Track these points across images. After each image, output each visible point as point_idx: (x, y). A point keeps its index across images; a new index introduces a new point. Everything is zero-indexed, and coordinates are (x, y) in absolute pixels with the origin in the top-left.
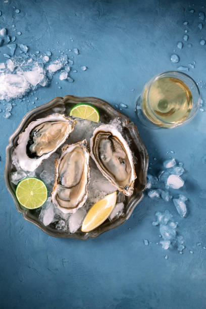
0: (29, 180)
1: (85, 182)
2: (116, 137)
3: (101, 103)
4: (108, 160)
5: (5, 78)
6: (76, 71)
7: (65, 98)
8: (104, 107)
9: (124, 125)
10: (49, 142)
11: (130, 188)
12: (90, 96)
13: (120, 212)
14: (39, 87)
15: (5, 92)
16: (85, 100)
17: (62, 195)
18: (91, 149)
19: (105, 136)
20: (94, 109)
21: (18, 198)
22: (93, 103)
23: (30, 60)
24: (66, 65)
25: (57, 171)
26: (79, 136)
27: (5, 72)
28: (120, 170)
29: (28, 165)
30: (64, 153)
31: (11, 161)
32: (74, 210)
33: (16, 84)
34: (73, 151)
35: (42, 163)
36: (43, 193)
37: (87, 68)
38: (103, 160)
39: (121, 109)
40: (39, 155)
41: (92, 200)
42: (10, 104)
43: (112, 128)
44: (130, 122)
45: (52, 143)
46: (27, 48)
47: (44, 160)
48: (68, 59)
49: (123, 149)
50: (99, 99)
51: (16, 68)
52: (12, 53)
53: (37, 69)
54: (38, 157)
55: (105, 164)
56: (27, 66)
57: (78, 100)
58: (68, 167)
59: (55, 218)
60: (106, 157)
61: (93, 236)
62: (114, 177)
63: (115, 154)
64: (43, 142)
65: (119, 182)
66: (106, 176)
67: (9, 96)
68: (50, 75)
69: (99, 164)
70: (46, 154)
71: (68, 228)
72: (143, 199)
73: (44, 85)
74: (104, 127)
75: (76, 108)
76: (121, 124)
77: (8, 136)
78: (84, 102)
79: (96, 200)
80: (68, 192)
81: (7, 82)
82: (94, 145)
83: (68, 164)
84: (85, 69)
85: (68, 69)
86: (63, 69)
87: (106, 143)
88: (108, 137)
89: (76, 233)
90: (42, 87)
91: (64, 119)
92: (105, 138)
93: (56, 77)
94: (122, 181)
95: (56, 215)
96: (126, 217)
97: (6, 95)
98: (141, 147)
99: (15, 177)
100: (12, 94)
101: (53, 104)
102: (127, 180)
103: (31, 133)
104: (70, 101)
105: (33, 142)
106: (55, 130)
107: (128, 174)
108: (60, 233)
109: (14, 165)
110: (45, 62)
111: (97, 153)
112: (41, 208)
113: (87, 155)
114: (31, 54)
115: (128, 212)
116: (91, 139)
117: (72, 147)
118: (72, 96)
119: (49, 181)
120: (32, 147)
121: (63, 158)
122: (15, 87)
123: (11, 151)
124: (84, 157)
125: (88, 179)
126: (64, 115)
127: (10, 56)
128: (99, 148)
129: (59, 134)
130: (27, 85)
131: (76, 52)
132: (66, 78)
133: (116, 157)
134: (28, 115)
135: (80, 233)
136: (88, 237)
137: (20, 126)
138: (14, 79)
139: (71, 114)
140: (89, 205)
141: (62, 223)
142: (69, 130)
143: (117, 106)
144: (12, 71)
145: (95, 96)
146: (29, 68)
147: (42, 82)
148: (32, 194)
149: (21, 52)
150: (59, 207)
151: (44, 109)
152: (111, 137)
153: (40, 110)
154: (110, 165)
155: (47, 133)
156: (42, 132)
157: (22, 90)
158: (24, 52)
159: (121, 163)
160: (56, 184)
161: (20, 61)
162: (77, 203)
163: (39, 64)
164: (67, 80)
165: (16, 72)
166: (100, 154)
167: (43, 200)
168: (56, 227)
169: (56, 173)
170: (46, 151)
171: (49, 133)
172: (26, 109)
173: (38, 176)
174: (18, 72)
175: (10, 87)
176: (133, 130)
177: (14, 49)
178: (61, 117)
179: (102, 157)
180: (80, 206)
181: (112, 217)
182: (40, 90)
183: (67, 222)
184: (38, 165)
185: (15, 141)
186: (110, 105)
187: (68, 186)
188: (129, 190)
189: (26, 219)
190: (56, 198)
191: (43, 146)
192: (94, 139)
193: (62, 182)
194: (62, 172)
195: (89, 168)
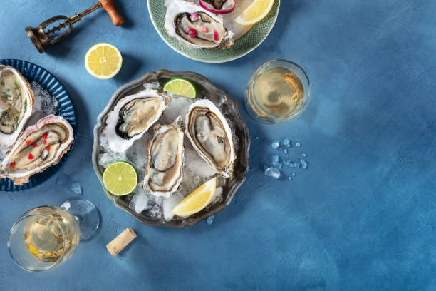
0: (118, 164)
1: (180, 164)
2: (214, 114)
3: (198, 78)
4: (205, 139)
7: (158, 72)
8: (201, 82)
9: (223, 101)
10: (141, 121)
11: (229, 169)
12: (186, 70)
16: (181, 74)
17: (155, 179)
18: (187, 126)
19: (201, 113)
20: (189, 83)
21: (105, 184)
22: (189, 78)
25: (149, 153)
28: (218, 149)
29: (118, 146)
30: (157, 133)
31: (99, 142)
32: (168, 195)
34: (167, 132)
35: (134, 145)
36: (132, 179)
38: (199, 138)
40: (130, 135)
43: (209, 104)
44: (229, 98)
45: (144, 122)
47: (135, 141)
49: (222, 127)
50: (194, 73)
54: (129, 138)
55: (202, 144)
57: (172, 74)
58: (161, 148)
60: (203, 135)
62: (212, 157)
63: (213, 132)
64: (135, 121)
65: (216, 163)
66: (203, 156)
69: (196, 143)
70: (138, 133)
71: (163, 215)
72: (246, 181)
74: (200, 103)
75: (169, 83)
77: (96, 115)
78: (179, 76)
80: (161, 176)
82: (190, 120)
83: (161, 146)
87: (203, 120)
88: (205, 113)
89: (171, 221)
91: (157, 95)
92: (202, 115)
94: (221, 162)
95: (149, 201)
96: (224, 201)
98: (243, 125)
101: (146, 80)
102: (227, 161)
103: (120, 112)
104: (164, 76)
105: (123, 122)
106: (148, 108)
107: (227, 154)
108: (153, 220)
111: (193, 131)
113: (181, 135)
115: (228, 196)
116: (187, 116)
117: (164, 128)
118: (166, 71)
120: (122, 128)
121: (155, 140)
123: (100, 131)
124: (178, 137)
125: (182, 161)
126: (156, 91)
128: (195, 126)
129: (152, 111)
133: (215, 135)
134: (117, 91)
135: (177, 220)
136: (185, 226)
137: (109, 104)
139: (165, 90)
142: (163, 107)
148: (120, 179)
150: (151, 192)
151: (136, 85)
152: (209, 113)
154: (208, 144)
155: (138, 111)
156: (133, 110)
159: (219, 142)
160: (148, 168)
162: (170, 187)
166: (196, 133)
167: (133, 186)
169: (148, 155)
170: (138, 131)
171: (141, 112)
176: (233, 107)
178: (153, 93)
179: (199, 135)
180: (174, 190)
183: (161, 208)
184: (130, 146)
185: (103, 121)
186: (208, 80)
187: (162, 170)
188: (228, 171)
189: (117, 206)
190: (149, 183)
191: (135, 126)
192: (190, 116)
193: (155, 165)
194: (154, 154)
195: (184, 149)
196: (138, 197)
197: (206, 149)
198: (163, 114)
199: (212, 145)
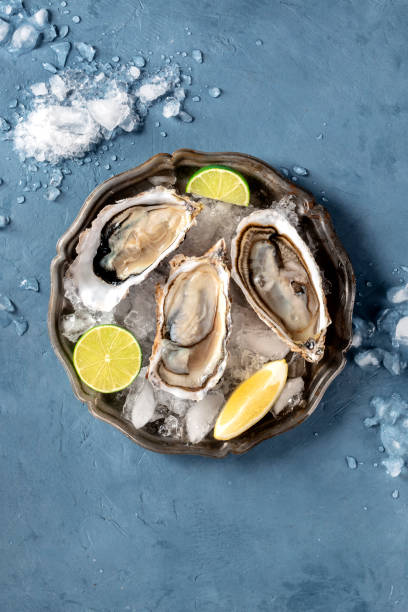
0: (102, 330)
1: (221, 333)
2: (286, 238)
3: (253, 165)
4: (268, 286)
5: (47, 116)
6: (197, 99)
7: (175, 155)
8: (258, 174)
9: (302, 211)
10: (143, 250)
11: (317, 346)
12: (229, 150)
13: (295, 397)
14: (120, 133)
15: (48, 146)
16: (219, 158)
17: (172, 361)
18: (233, 263)
19: (261, 236)
20: (237, 176)
21: (78, 370)
22: (235, 166)
23: (100, 77)
24: (176, 86)
25: (161, 311)
26: (207, 236)
27: (46, 103)
28: (294, 306)
29: (96, 298)
30: (175, 272)
31: (61, 290)
32: (200, 395)
33: (71, 128)
34: (194, 271)
35: (128, 295)
36: (132, 358)
37: (221, 91)
38: (258, 286)
39: (294, 179)
40: (121, 276)
41: (236, 374)
42: (59, 171)
43: (277, 217)
44: (315, 204)
45: (148, 251)
46: (93, 51)
48: (181, 72)
49: (302, 263)
50: (246, 156)
51: (70, 93)
52: (62, 61)
53: (116, 95)
54: (119, 281)
55: (263, 295)
56: (93, 88)
57: (204, 159)
58: (183, 302)
59: (157, 411)
60: (266, 279)
61: (238, 450)
62: (282, 322)
63: (284, 274)
64: (129, 249)
65: (293, 333)
66: (267, 320)
67: (55, 152)
68: (142, 108)
69: (250, 294)
70: (136, 273)
71: (185, 433)
72: (344, 370)
73: (131, 128)
74: (259, 217)
75: (199, 176)
76: (296, 210)
77: (55, 239)
78: (217, 162)
79: (245, 374)
80: (184, 355)
81: (53, 123)
82: (238, 255)
83: (184, 296)
84: (217, 93)
85: (181, 94)
86: (170, 93)
87: (264, 249)
88: (268, 236)
89: (202, 444)
90: (125, 133)
91: (175, 200)
92: (263, 240)
93: (154, 111)
94: (299, 331)
95: (159, 405)
96: (308, 407)
97: (50, 151)
98: (340, 258)
99: (71, 324)
100: (61, 147)
101: (151, 170)
102: (312, 328)
103: (103, 231)
104: (187, 162)
105: (109, 251)
106: (156, 223)
107: (313, 315)
108: (168, 444)
109: (68, 300)
110: (132, 80)
111: (246, 272)
112: (126, 391)
113: (224, 276)
114: (101, 64)
115: (312, 396)
116: (234, 242)
117: (191, 263)
118: (192, 152)
119: (143, 333)
120: (106, 261)
121: (172, 284)
122: (68, 134)
123: (63, 270)
124: (218, 280)
125: (227, 327)
126: (173, 191)
127: (57, 69)
128: (250, 261)
129: (164, 231)
130: (94, 129)
131: (198, 58)
132: (177, 113)
133: (287, 279)
134: (96, 192)
135: (211, 443)
136: (229, 453)
137: (81, 216)
138: (67, 115)
139: (189, 189)
140: (229, 385)
141: (172, 423)
142: (183, 223)
143: (285, 171)
144: (62, 99)
145: (238, 151)
146: (98, 93)
147: (126, 123)
148: (108, 360)
149: (80, 59)
150: (164, 387)
151: (131, 179)
152: (275, 238)
153: (125, 182)
154: (274, 296)
155: (138, 230)
156: (127, 228)
157: (84, 140)
158: (85, 60)
159: (296, 292)
160: (159, 341)
161: (79, 77)
162: (203, 379)
163: (119, 84)
164: (178, 118)
165: (70, 102)
166: (251, 274)
167: (132, 373)
168: (160, 431)
169: (158, 316)
171: (143, 230)
172: (91, 181)
173: (119, 321)
174: (73, 103)
175: (59, 135)
176: (322, 223)
177: (65, 53)
178: (168, 195)
179: (256, 280)
180: (211, 384)
181: (279, 409)
182: (121, 140)
184: (121, 298)
185: (70, 248)
186: (273, 170)
187: (185, 344)
188: (316, 349)
189: (95, 414)
190: (158, 371)
191: (131, 259)
192: (239, 242)
193: (171, 333)
194: (170, 315)
195: (230, 304)
196: (136, 398)
197: (271, 307)
199: (282, 298)
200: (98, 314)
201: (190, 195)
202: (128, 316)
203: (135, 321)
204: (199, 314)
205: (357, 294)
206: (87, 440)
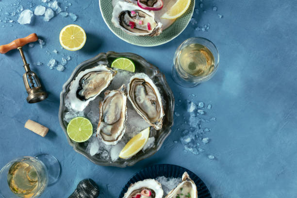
0: (78, 119)
1: (123, 119)
2: (149, 84)
4: (142, 101)
7: (108, 53)
8: (139, 61)
9: (155, 74)
10: (95, 88)
11: (159, 123)
12: (128, 52)
16: (124, 55)
17: (105, 130)
18: (128, 92)
20: (130, 61)
21: (68, 134)
22: (130, 57)
25: (101, 111)
28: (151, 109)
29: (79, 106)
30: (107, 96)
31: (64, 104)
32: (115, 143)
34: (114, 96)
36: (89, 129)
38: (138, 101)
40: (87, 98)
43: (145, 76)
44: (159, 72)
45: (97, 89)
49: (155, 95)
50: (136, 55)
54: (86, 100)
55: (139, 105)
57: (117, 55)
58: (109, 108)
59: (100, 150)
60: (141, 99)
61: (130, 164)
62: (147, 115)
63: (147, 97)
64: (90, 88)
65: (150, 119)
66: (140, 114)
69: (135, 104)
70: (92, 97)
71: (110, 157)
72: (171, 134)
74: (138, 76)
75: (116, 61)
77: (62, 85)
80: (110, 128)
82: (130, 88)
83: (110, 106)
87: (140, 88)
88: (142, 83)
89: (116, 162)
91: (107, 69)
92: (140, 84)
94: (153, 118)
95: (100, 147)
96: (156, 147)
98: (169, 92)
101: (98, 59)
102: (158, 118)
103: (80, 81)
104: (112, 56)
105: (82, 88)
106: (100, 78)
107: (158, 113)
108: (104, 162)
109: (66, 107)
111: (133, 96)
112: (87, 142)
113: (125, 98)
115: (158, 144)
116: (129, 85)
117: (113, 93)
118: (114, 52)
120: (81, 93)
121: (105, 101)
123: (65, 96)
124: (122, 99)
125: (125, 117)
126: (106, 66)
128: (135, 92)
129: (103, 81)
133: (148, 99)
134: (78, 67)
135: (120, 161)
136: (126, 166)
137: (72, 76)
139: (112, 66)
142: (111, 78)
145: (132, 52)
148: (80, 130)
150: (103, 140)
151: (91, 62)
152: (144, 83)
153: (88, 63)
154: (144, 105)
155: (93, 81)
156: (89, 80)
159: (152, 104)
160: (100, 122)
162: (117, 137)
166: (135, 97)
167: (89, 135)
169: (100, 113)
170: (92, 95)
171: (95, 81)
172: (75, 63)
176: (162, 78)
178: (104, 68)
179: (137, 99)
180: (120, 139)
181: (145, 149)
183: (109, 153)
184: (86, 105)
185: (67, 88)
186: (144, 59)
187: (110, 124)
188: (158, 125)
189: (76, 151)
190: (101, 134)
191: (90, 92)
192: (131, 85)
193: (105, 120)
194: (105, 111)
195: (126, 108)
197: (143, 109)
198: (111, 83)
199: (146, 106)
200: (78, 113)
201: (113, 68)
202: (89, 114)
203: (92, 115)
204: (115, 112)
205: (175, 104)
206: (74, 162)
